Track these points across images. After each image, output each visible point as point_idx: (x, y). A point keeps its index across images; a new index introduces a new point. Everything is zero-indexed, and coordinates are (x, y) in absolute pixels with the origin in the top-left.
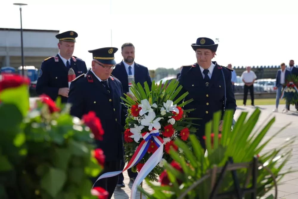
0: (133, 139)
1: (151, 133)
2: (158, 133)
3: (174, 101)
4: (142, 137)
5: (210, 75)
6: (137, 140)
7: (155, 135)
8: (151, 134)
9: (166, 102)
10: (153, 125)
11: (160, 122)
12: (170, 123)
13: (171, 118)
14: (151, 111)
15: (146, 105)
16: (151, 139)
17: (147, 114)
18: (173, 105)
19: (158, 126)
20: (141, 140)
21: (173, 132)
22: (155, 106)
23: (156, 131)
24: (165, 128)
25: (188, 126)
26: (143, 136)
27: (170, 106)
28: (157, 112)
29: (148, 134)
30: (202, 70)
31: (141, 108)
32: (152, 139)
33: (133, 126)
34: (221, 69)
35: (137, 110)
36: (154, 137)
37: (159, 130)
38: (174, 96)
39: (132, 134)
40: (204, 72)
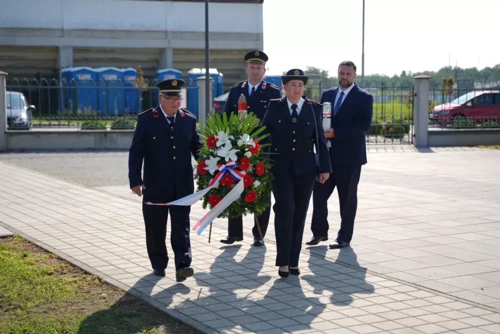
0: (208, 171)
1: (227, 165)
2: (234, 165)
3: (250, 135)
4: (217, 168)
5: (298, 110)
6: (212, 172)
7: (231, 167)
8: (227, 167)
9: (242, 136)
10: (230, 156)
11: (237, 154)
12: (246, 156)
13: (247, 151)
14: (228, 142)
15: (223, 137)
16: (226, 171)
17: (224, 145)
18: (250, 138)
19: (235, 158)
20: (217, 172)
21: (249, 165)
22: (232, 137)
23: (233, 163)
24: (241, 161)
25: (264, 161)
26: (219, 167)
27: (247, 140)
28: (234, 144)
29: (223, 166)
30: (290, 105)
31: (218, 140)
32: (228, 171)
33: (208, 158)
34: (310, 105)
35: (213, 141)
36: (229, 169)
37: (236, 162)
38: (251, 130)
39: (207, 166)
40: (292, 107)
